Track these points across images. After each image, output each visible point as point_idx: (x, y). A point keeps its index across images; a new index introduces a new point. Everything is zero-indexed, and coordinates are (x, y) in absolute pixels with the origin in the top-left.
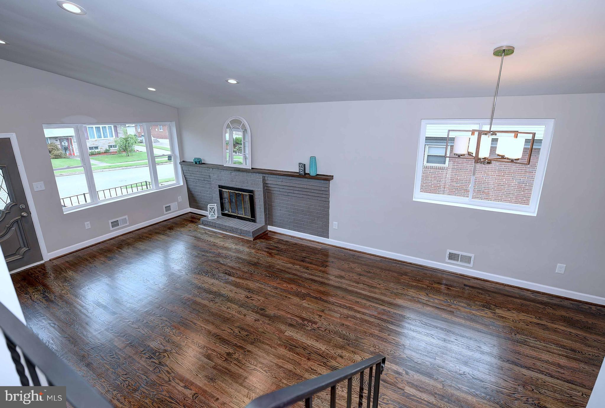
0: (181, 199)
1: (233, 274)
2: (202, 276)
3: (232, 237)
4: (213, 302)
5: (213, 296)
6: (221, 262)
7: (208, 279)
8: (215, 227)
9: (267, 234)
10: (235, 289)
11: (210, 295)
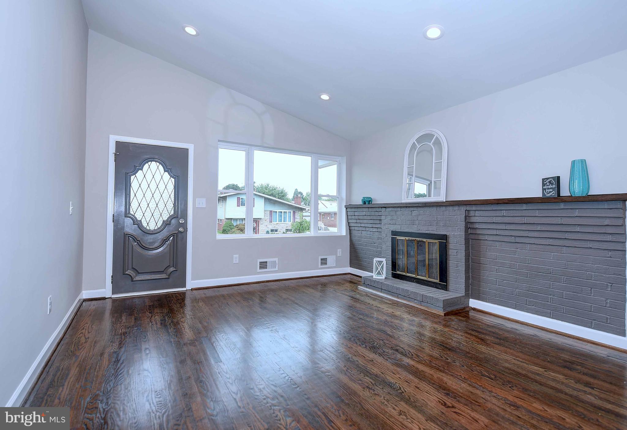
0: (341, 253)
1: (410, 354)
2: (355, 345)
3: (406, 306)
4: (371, 391)
5: (371, 380)
6: (388, 333)
7: (364, 350)
8: (381, 290)
9: (468, 312)
10: (416, 380)
11: (366, 377)
